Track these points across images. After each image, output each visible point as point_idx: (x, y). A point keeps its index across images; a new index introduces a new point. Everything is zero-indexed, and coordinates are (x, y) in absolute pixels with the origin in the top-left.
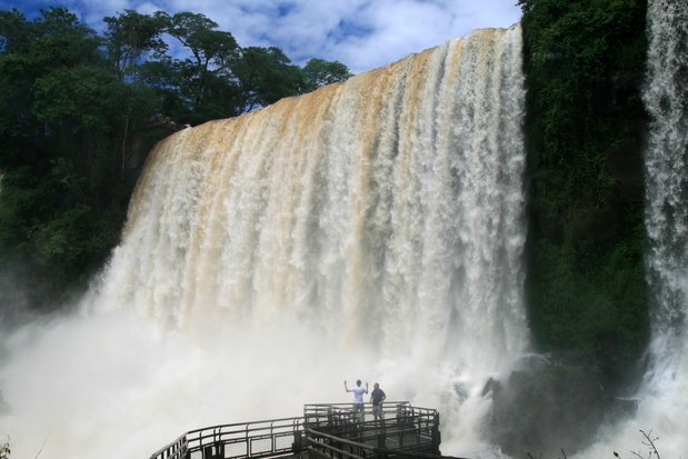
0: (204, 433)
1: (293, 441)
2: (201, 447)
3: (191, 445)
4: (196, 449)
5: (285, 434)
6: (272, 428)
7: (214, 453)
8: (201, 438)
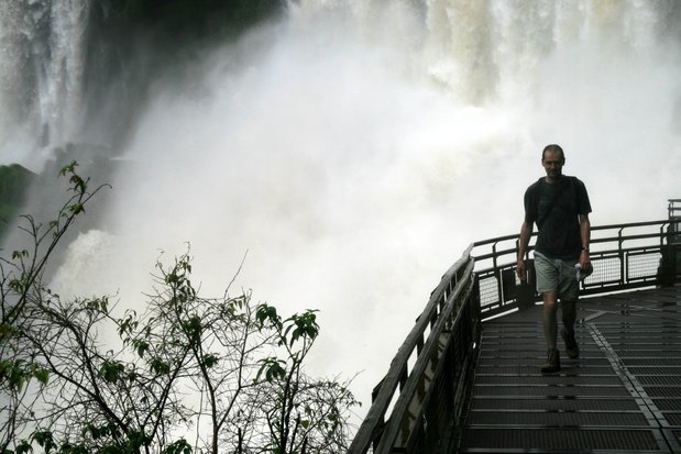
0: (501, 246)
1: (657, 264)
2: (496, 271)
3: (479, 266)
4: (487, 273)
5: (645, 251)
6: (621, 239)
7: (518, 282)
8: (495, 255)
